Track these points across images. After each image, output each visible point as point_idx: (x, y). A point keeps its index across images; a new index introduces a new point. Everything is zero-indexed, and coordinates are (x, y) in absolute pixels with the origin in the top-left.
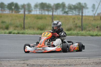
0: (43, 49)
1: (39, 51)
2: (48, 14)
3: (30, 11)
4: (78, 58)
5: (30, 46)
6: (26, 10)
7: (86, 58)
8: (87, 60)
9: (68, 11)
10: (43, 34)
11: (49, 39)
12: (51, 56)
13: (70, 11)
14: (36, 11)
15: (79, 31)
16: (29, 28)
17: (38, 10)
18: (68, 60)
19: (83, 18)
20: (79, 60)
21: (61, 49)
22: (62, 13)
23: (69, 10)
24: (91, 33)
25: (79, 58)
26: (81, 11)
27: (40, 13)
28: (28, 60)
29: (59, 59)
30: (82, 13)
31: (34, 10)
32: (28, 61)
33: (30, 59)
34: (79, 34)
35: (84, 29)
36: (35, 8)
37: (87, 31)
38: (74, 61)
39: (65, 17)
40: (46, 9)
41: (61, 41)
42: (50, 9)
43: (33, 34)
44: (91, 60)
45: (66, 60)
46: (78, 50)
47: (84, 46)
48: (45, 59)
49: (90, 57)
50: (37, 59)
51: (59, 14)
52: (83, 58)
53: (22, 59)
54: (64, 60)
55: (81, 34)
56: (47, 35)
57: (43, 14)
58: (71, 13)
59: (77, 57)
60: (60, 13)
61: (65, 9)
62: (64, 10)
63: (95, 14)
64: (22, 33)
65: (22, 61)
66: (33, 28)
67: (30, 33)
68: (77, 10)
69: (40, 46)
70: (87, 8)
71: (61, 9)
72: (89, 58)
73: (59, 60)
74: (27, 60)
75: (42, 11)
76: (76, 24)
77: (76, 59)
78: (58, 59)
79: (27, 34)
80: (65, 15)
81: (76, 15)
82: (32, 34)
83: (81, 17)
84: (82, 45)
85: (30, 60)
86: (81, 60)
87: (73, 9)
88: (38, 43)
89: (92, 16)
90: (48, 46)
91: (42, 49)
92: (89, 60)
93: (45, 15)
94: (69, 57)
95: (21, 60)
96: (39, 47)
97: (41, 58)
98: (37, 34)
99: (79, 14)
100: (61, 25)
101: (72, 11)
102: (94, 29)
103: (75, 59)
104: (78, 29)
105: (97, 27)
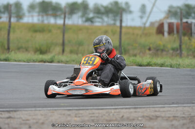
2: (56, 23)
3: (20, 17)
4: (114, 107)
6: (13, 15)
7: (129, 108)
8: (131, 112)
9: (93, 18)
12: (62, 104)
13: (98, 17)
14: (32, 16)
16: (19, 49)
17: (35, 14)
18: (94, 111)
19: (123, 30)
20: (115, 112)
22: (82, 21)
23: (96, 15)
24: (138, 59)
25: (116, 107)
26: (118, 18)
27: (39, 20)
28: (18, 111)
29: (77, 110)
30: (121, 21)
31: (27, 14)
32: (18, 113)
33: (20, 109)
35: (123, 53)
36: (29, 12)
37: (130, 56)
38: (107, 113)
39: (87, 29)
40: (50, 12)
42: (59, 13)
43: (25, 60)
44: (139, 112)
45: (90, 112)
48: (49, 109)
49: (136, 106)
51: (76, 22)
52: (122, 108)
53: (4, 110)
54: (88, 111)
57: (46, 22)
58: (99, 22)
59: (112, 106)
60: (78, 21)
61: (89, 14)
62: (86, 16)
63: (145, 24)
64: (5, 60)
65: (6, 113)
66: (27, 50)
67: (20, 59)
68: (110, 15)
70: (131, 12)
71: (80, 14)
72: (135, 108)
73: (77, 112)
74: (15, 111)
75: (43, 16)
77: (110, 111)
78: (75, 109)
79: (16, 61)
80: (87, 24)
81: (109, 25)
82: (25, 62)
83: (118, 30)
85: (21, 111)
86: (119, 112)
87: (103, 14)
89: (140, 28)
92: (136, 112)
93: (49, 25)
94: (96, 106)
98: (34, 61)
99: (115, 24)
101: (101, 18)
102: (144, 53)
103: (107, 110)
105: (150, 49)
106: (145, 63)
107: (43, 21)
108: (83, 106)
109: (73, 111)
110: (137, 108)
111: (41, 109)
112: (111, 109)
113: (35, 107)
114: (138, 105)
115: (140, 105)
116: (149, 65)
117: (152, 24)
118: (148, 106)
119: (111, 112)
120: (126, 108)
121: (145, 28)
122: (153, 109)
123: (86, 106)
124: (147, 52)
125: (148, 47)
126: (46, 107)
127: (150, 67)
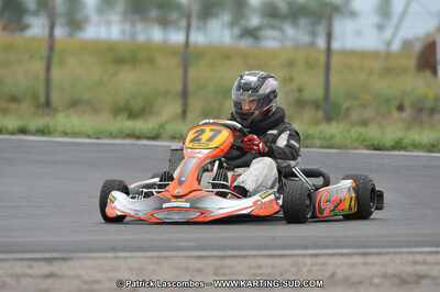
0: (193, 208)
1: (176, 217)
2: (165, 41)
3: (76, 24)
5: (126, 191)
6: (59, 20)
7: (349, 255)
8: (354, 265)
9: (259, 28)
10: (191, 135)
11: (220, 160)
12: (183, 244)
13: (272, 27)
14: (108, 23)
15: (316, 123)
16: (74, 104)
17: (115, 18)
18: (261, 261)
19: (335, 60)
20: (313, 265)
21: (276, 208)
22: (232, 36)
23: (267, 21)
24: (373, 133)
25: (317, 251)
26: (321, 30)
27: (123, 32)
28: (71, 259)
30: (329, 36)
31: (94, 17)
32: (71, 264)
33: (78, 255)
34: (313, 138)
36: (100, 12)
37: (354, 124)
39: (245, 56)
40: (153, 13)
41: (275, 171)
42: (174, 15)
43: (91, 133)
44: (373, 264)
45: (253, 262)
46: (355, 210)
47: (380, 195)
48: (149, 254)
50: (111, 255)
53: (38, 256)
55: (325, 138)
56: (210, 139)
57: (141, 38)
58: (275, 39)
59: (306, 248)
60: (222, 36)
62: (243, 22)
63: (389, 44)
64: (41, 132)
65: (42, 264)
66: (95, 110)
68: (303, 21)
69: (178, 191)
70: (353, 15)
71: (227, 18)
72: (364, 254)
73: (218, 263)
74: (64, 259)
75: (133, 23)
76: (300, 90)
77: (301, 260)
79: (65, 134)
80: (245, 44)
81: (298, 47)
82: (89, 137)
83: (322, 58)
84: (373, 190)
86: (324, 264)
87: (284, 17)
88: (167, 177)
89: (375, 55)
90: (218, 194)
91: (188, 205)
92: (365, 264)
95: (36, 260)
96: (176, 197)
97: (133, 250)
98: (111, 136)
99: (312, 45)
100: (274, 92)
101: (280, 29)
103: (295, 259)
104: (308, 114)
105: (401, 108)
106: (389, 143)
107: (133, 35)
108: (234, 249)
109: (210, 261)
110: (369, 254)
111: (128, 254)
112: (303, 255)
113: (114, 249)
114: (371, 247)
115: (376, 247)
116: (398, 146)
117: (407, 44)
118: (397, 250)
119: (305, 264)
120: (342, 255)
121: (388, 55)
122: (411, 258)
123: (241, 248)
124: (395, 114)
125: (397, 103)
126: (141, 249)
127: (402, 153)
